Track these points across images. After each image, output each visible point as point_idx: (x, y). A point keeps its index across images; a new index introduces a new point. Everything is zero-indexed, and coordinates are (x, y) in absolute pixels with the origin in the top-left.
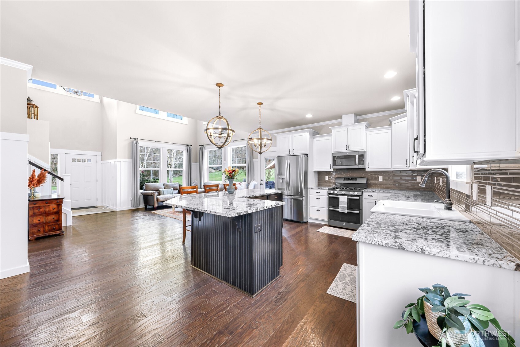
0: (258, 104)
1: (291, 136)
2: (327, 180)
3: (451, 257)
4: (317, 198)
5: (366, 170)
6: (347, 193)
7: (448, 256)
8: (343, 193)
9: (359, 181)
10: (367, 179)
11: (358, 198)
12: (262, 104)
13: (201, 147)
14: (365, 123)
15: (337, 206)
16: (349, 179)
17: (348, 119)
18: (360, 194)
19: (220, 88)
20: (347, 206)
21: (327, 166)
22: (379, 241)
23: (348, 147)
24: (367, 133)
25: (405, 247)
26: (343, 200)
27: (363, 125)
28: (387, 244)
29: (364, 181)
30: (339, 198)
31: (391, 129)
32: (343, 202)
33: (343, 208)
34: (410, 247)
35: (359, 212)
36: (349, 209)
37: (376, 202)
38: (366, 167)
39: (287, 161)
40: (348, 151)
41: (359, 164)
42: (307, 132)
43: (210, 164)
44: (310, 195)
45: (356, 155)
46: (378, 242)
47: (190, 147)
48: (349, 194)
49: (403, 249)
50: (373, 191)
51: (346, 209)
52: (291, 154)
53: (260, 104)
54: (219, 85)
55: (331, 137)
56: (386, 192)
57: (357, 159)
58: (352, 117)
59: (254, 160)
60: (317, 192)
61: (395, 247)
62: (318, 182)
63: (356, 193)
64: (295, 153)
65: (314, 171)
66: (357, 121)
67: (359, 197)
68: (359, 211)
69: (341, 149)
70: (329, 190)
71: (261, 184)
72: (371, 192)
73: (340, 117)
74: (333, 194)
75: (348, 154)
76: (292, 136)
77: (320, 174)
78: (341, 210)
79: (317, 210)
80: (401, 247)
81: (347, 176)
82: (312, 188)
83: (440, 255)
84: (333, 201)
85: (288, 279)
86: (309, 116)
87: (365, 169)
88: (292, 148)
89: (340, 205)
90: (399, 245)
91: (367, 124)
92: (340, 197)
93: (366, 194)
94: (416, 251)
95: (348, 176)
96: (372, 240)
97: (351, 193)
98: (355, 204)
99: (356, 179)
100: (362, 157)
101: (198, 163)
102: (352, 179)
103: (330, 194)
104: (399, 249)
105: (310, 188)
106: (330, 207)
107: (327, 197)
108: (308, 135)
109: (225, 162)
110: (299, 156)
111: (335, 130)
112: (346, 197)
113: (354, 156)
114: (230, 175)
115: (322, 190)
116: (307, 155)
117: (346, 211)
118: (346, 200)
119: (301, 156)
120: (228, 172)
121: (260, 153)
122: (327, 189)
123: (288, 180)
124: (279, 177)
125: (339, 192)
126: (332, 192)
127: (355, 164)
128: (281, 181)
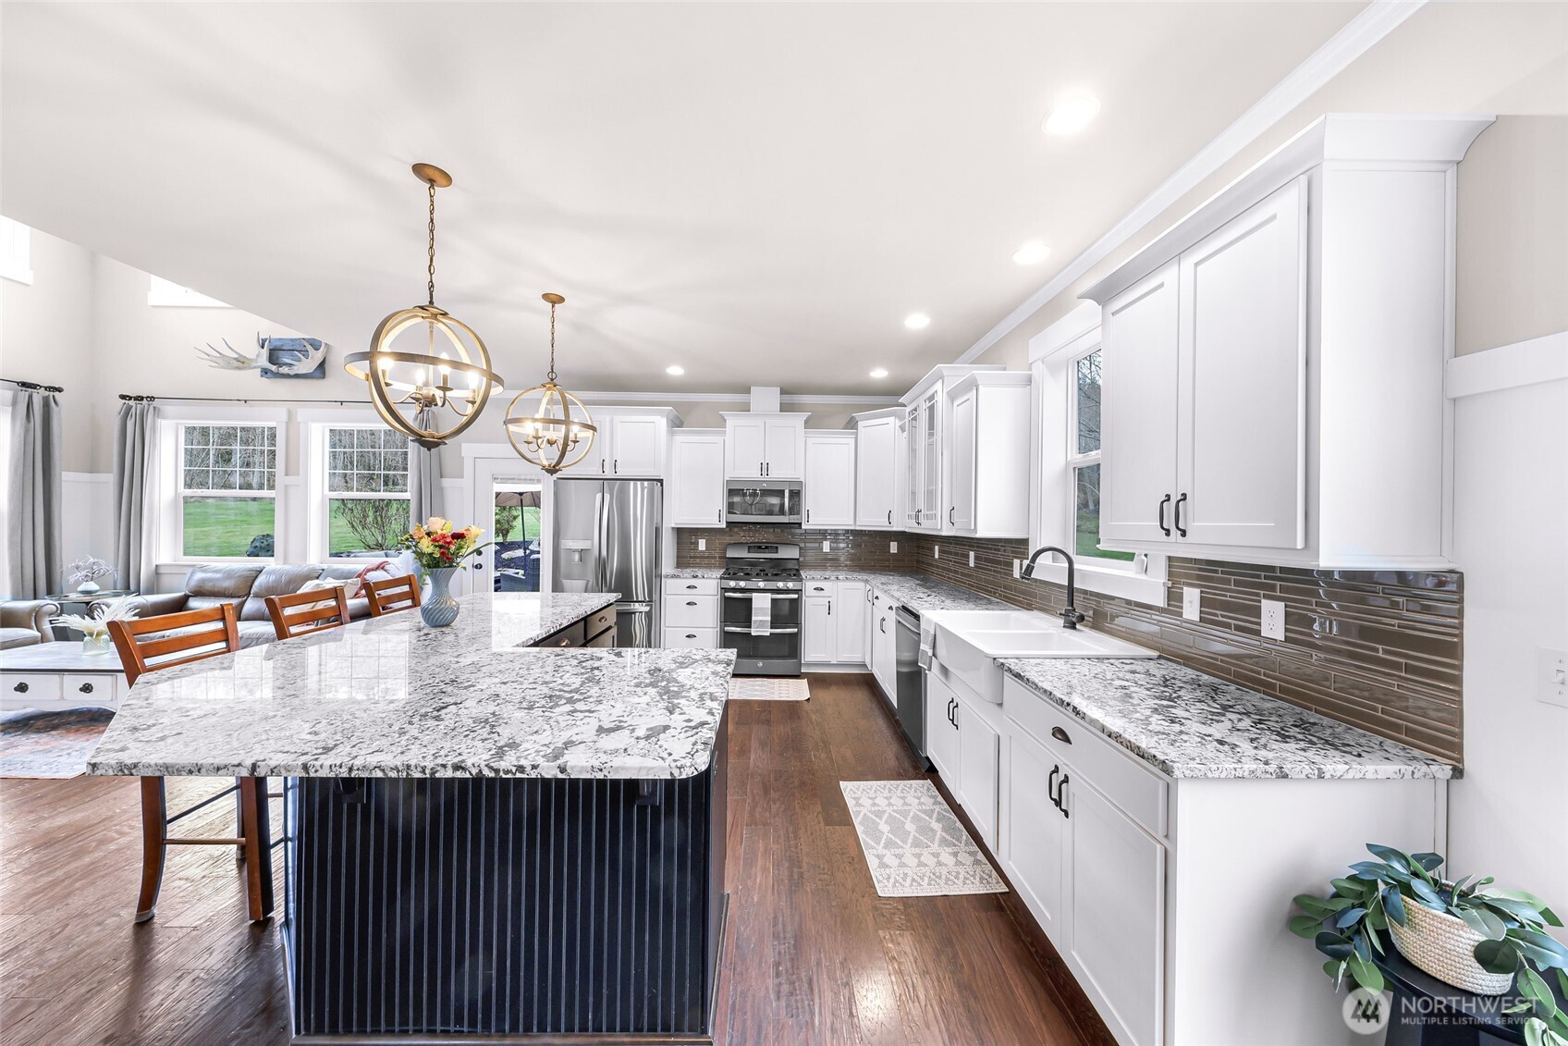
0: (546, 297)
1: (608, 418)
2: (702, 551)
3: (1367, 777)
4: (688, 604)
5: (802, 528)
6: (771, 585)
7: (1361, 776)
8: (761, 585)
9: (784, 553)
10: (800, 550)
11: (796, 596)
12: (561, 300)
13: (132, 403)
14: (806, 415)
15: (747, 622)
16: (760, 547)
17: (766, 399)
18: (797, 585)
19: (432, 186)
20: (769, 619)
21: (711, 513)
22: (1235, 769)
23: (765, 468)
24: (806, 442)
25: (1288, 772)
26: (762, 606)
27: (798, 420)
28: (1253, 772)
29: (795, 553)
30: (750, 600)
31: (856, 438)
32: (762, 610)
33: (762, 623)
34: (1299, 768)
35: (796, 630)
36: (774, 624)
37: (830, 603)
38: (804, 521)
39: (599, 496)
40: (765, 478)
41: (789, 513)
42: (660, 413)
43: (188, 485)
44: (668, 597)
45: (784, 490)
46: (1233, 772)
48: (775, 588)
49: (1286, 776)
50: (825, 578)
51: (767, 627)
52: (609, 474)
53: (555, 300)
54: (429, 174)
55: (722, 438)
57: (786, 500)
58: (774, 396)
59: (446, 482)
60: (689, 587)
61: (1270, 776)
62: (678, 557)
63: (789, 585)
64: (621, 473)
65: (674, 526)
66: (785, 408)
67: (797, 594)
68: (797, 628)
69: (748, 472)
70: (723, 579)
71: (476, 567)
72: (819, 578)
73: (747, 391)
74: (734, 590)
75: (765, 486)
76: (612, 420)
77: (685, 536)
78: (754, 632)
79: (688, 636)
80: (1282, 772)
81: (754, 541)
82: (674, 576)
83: (1350, 776)
84: (735, 610)
85: (756, 899)
86: (675, 371)
87: (800, 525)
88: (612, 455)
89: (753, 618)
90: (1278, 770)
91: (809, 418)
92: (755, 595)
93: (809, 584)
94: (1310, 776)
95: (757, 540)
96: (1220, 769)
97: (781, 585)
98: (788, 613)
99: (777, 548)
101: (109, 479)
102: (767, 548)
103: (726, 590)
104: (1278, 777)
105: (667, 576)
106: (725, 626)
107: (716, 597)
108: (662, 423)
109: (290, 480)
110: (632, 482)
111: (734, 422)
112: (769, 596)
113: (781, 493)
114: (443, 554)
115: (703, 580)
116: (661, 481)
117: (767, 632)
118: (769, 605)
119: (639, 483)
120: (434, 540)
121: (552, 470)
122: (718, 576)
123: (604, 553)
124: (568, 544)
125: (750, 585)
126: (732, 584)
127: (782, 512)
128: (577, 557)
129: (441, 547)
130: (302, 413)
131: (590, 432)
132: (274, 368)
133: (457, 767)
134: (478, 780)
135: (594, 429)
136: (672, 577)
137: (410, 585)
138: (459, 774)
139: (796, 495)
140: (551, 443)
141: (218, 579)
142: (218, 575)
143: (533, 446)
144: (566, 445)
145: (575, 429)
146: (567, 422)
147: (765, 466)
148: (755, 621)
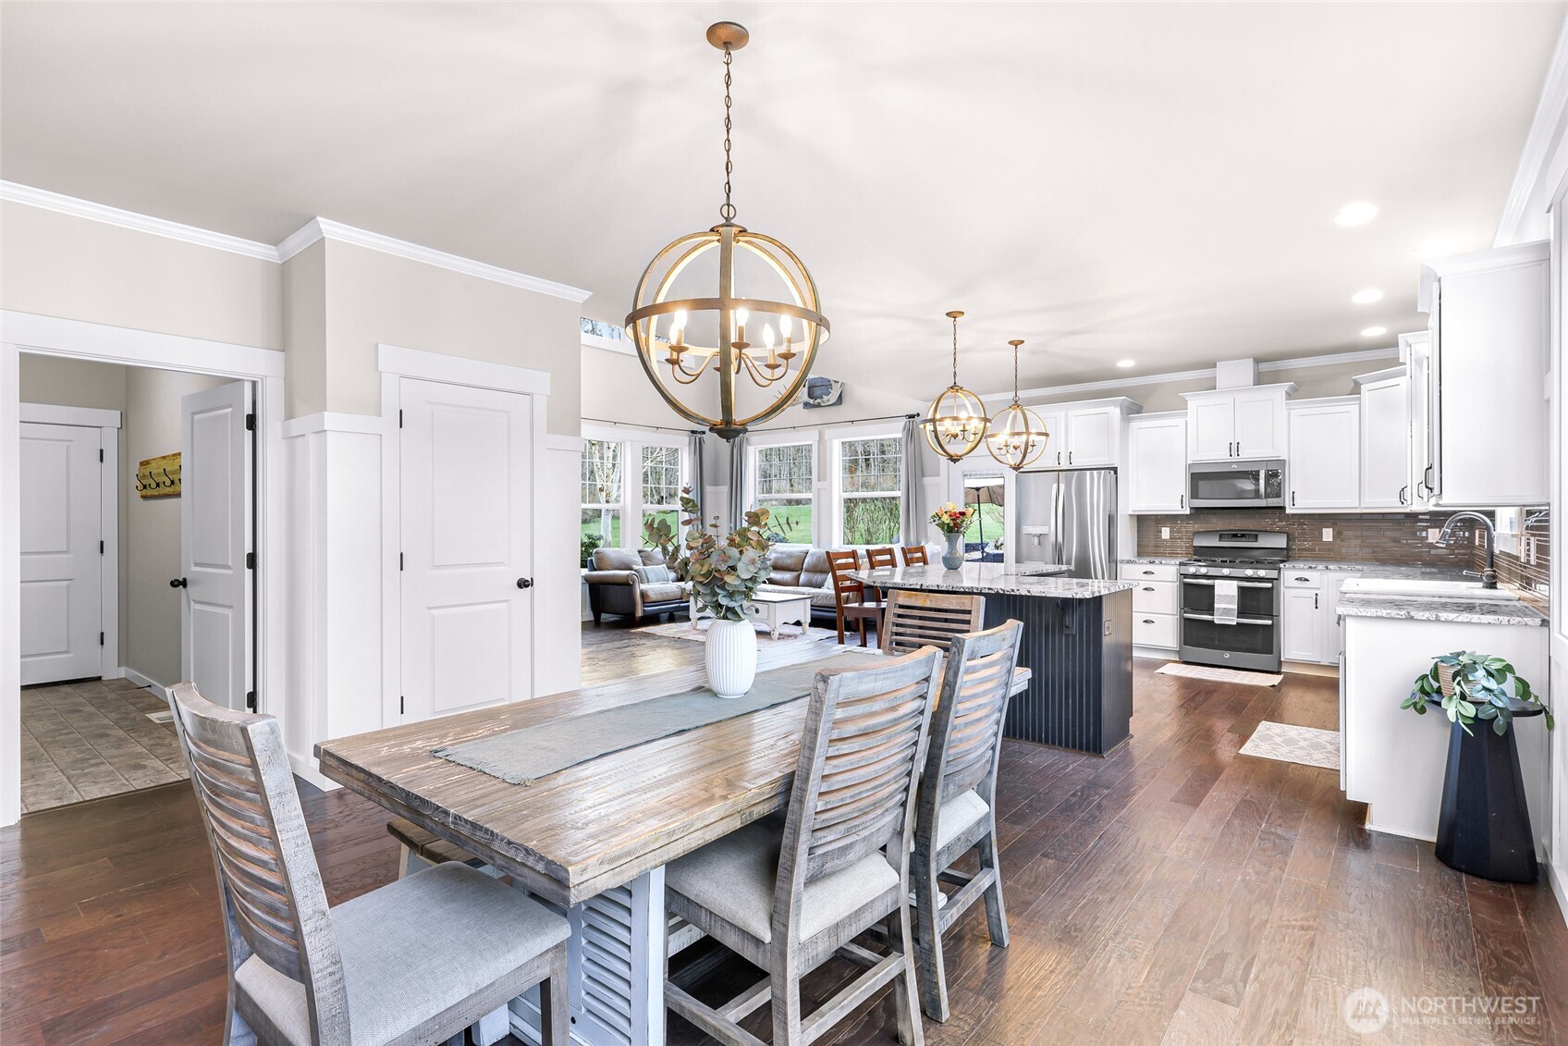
0: (1011, 343)
1: (1063, 414)
2: (1165, 540)
4: (1145, 589)
5: (1287, 512)
6: (1237, 572)
8: (1226, 571)
9: (1265, 542)
10: (1288, 537)
11: (1269, 585)
12: (1023, 342)
14: (1285, 386)
15: (1209, 608)
16: (1234, 536)
17: (1236, 374)
18: (1273, 574)
19: (954, 319)
20: (1235, 607)
21: (1171, 499)
23: (1235, 448)
24: (1289, 413)
26: (1226, 593)
27: (1278, 392)
29: (1281, 542)
30: (1212, 587)
31: (1360, 404)
32: (1226, 598)
33: (1226, 612)
35: (1270, 622)
36: (1241, 613)
37: (1317, 595)
38: (1288, 504)
39: (1055, 486)
40: (1235, 458)
41: (1267, 496)
42: (1113, 404)
43: (761, 492)
45: (1259, 471)
47: (700, 439)
48: (1244, 576)
50: (1311, 567)
51: (1233, 615)
52: (1064, 465)
53: (1016, 344)
54: (955, 315)
55: (1183, 421)
56: (1345, 569)
57: (1262, 482)
58: (1246, 370)
59: (927, 480)
60: (1145, 573)
62: (1138, 546)
63: (1262, 573)
64: (1076, 464)
65: (1131, 513)
66: (1260, 379)
67: (1272, 583)
68: (1272, 619)
69: (1214, 453)
70: (1181, 564)
72: (1303, 568)
73: (1214, 366)
74: (1195, 576)
75: (1235, 468)
76: (1067, 415)
77: (1145, 523)
78: (1218, 619)
79: (1146, 621)
81: (1228, 528)
84: (1196, 596)
86: (1126, 364)
87: (1283, 508)
88: (1067, 450)
89: (1216, 606)
91: (1291, 387)
92: (1217, 582)
93: (1289, 574)
95: (1232, 527)
97: (1249, 572)
98: (1258, 601)
99: (1256, 537)
100: (1275, 476)
101: (725, 489)
102: (1243, 536)
103: (1186, 576)
105: (1122, 562)
106: (1185, 612)
107: (1176, 584)
108: (1115, 412)
109: (821, 485)
110: (1088, 472)
111: (1195, 402)
112: (1235, 583)
113: (1255, 476)
114: (955, 524)
115: (1161, 567)
116: (1115, 470)
117: (1233, 621)
118: (1235, 592)
119: (1095, 472)
120: (950, 516)
121: (1017, 468)
122: (1178, 563)
123: (1060, 539)
124: (1027, 529)
125: (1213, 571)
126: (1192, 570)
127: (1257, 494)
128: (1036, 540)
129: (953, 520)
130: (828, 432)
131: (1044, 438)
132: (811, 401)
133: (989, 589)
134: (997, 593)
135: (1047, 435)
136: (1128, 562)
137: (922, 553)
138: (990, 591)
139: (1272, 475)
140: (1015, 448)
141: (784, 558)
142: (784, 555)
143: (1004, 451)
144: (1026, 449)
145: (1032, 437)
146: (1028, 433)
147: (1234, 446)
148: (1219, 609)
